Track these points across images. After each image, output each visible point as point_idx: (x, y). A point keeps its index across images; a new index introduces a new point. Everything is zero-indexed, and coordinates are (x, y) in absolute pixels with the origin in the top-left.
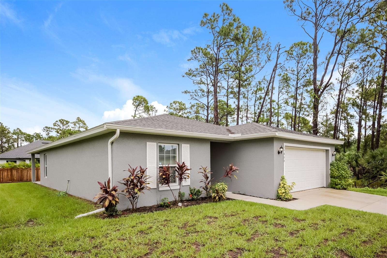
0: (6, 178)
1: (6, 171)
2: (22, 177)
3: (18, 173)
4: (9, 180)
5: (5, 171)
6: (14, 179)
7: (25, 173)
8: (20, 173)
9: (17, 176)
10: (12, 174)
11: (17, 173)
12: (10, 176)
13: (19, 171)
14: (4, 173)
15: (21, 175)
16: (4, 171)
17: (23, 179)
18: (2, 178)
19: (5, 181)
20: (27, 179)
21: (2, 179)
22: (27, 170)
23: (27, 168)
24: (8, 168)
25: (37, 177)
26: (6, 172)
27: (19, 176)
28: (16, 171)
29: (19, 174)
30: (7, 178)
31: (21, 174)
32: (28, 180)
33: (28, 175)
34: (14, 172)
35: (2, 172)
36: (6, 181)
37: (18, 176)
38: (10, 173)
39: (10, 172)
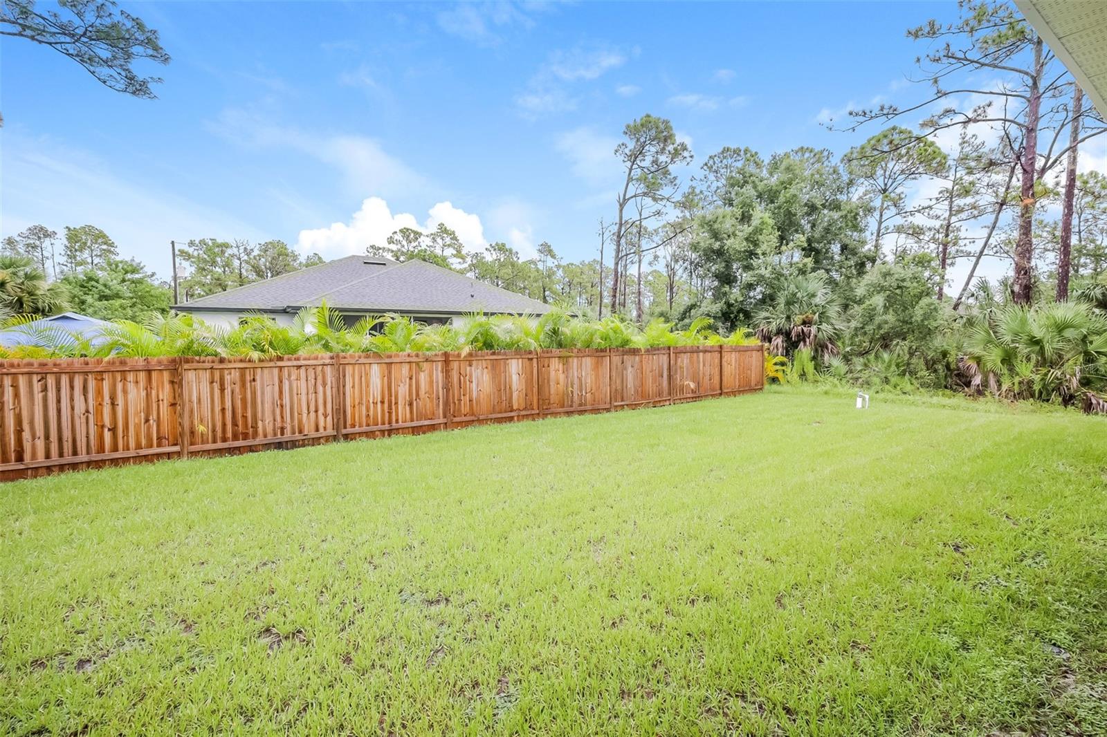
0: (138, 426)
1: (142, 376)
2: (245, 417)
3: (222, 390)
4: (159, 438)
5: (131, 377)
6: (192, 433)
7: (266, 385)
8: (237, 388)
9: (218, 409)
10: (181, 395)
11: (216, 386)
12: (165, 409)
13: (227, 378)
14: (125, 392)
15: (244, 400)
16: (124, 379)
17: (255, 427)
18: (113, 430)
19: (132, 444)
20: (279, 424)
21: (107, 435)
22: (281, 368)
23: (280, 359)
24: (154, 361)
25: (338, 410)
26: (142, 384)
27: (228, 405)
28: (206, 376)
29: (228, 392)
30: (143, 428)
31: (238, 397)
32: (282, 429)
33: (286, 400)
34: (197, 385)
35: (106, 385)
36: (139, 447)
37: (223, 410)
38: (166, 393)
39: (167, 386)
